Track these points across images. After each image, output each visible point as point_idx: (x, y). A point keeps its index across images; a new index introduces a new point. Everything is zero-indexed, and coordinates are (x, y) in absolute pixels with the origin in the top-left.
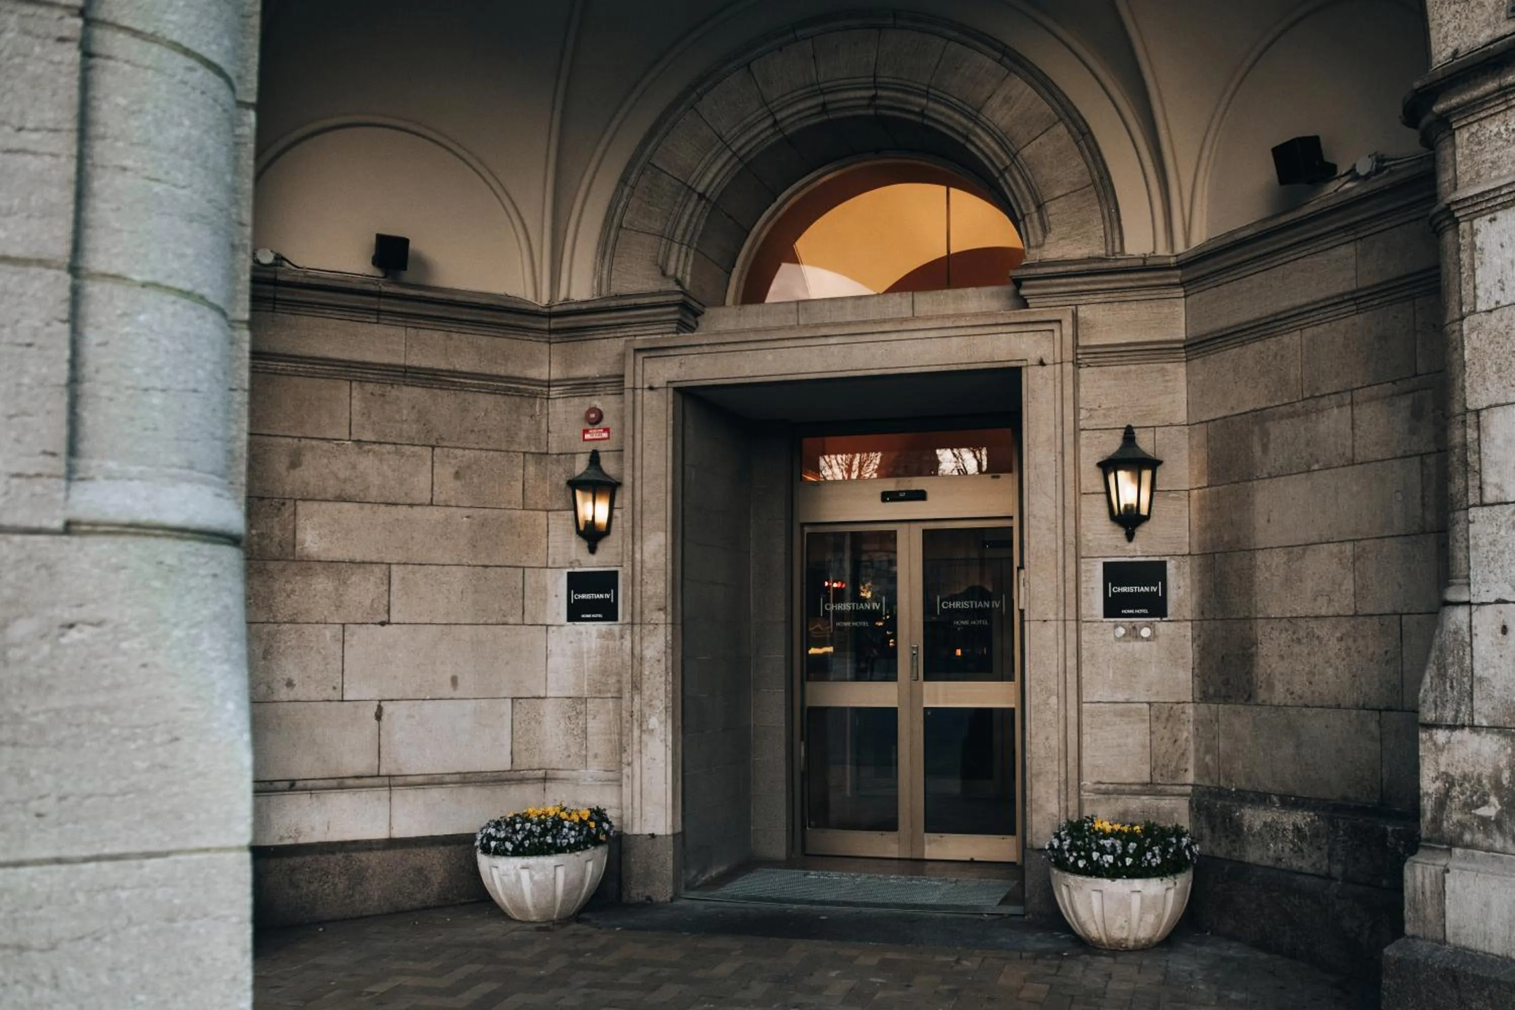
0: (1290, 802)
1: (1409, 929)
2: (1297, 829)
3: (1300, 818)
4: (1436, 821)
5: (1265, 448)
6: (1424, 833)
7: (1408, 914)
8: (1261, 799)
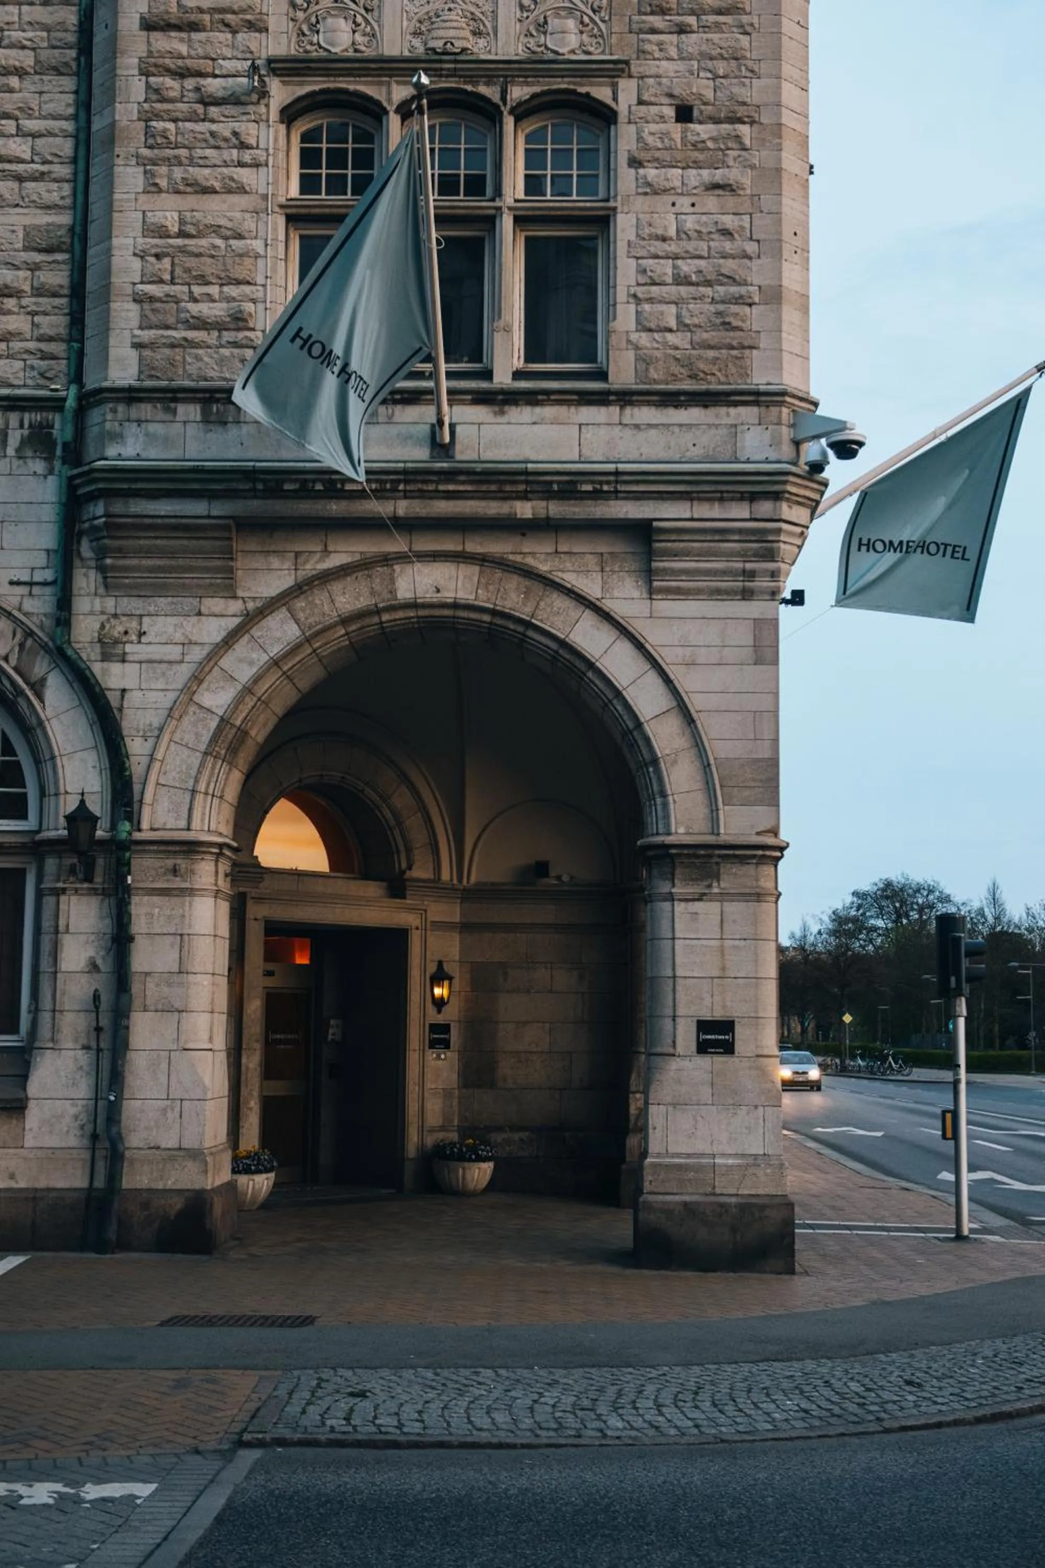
0: (514, 1128)
1: (628, 1159)
2: (522, 1140)
3: (524, 1135)
4: (636, 1123)
5: (505, 980)
6: (631, 1126)
7: (628, 1154)
8: (500, 1129)
